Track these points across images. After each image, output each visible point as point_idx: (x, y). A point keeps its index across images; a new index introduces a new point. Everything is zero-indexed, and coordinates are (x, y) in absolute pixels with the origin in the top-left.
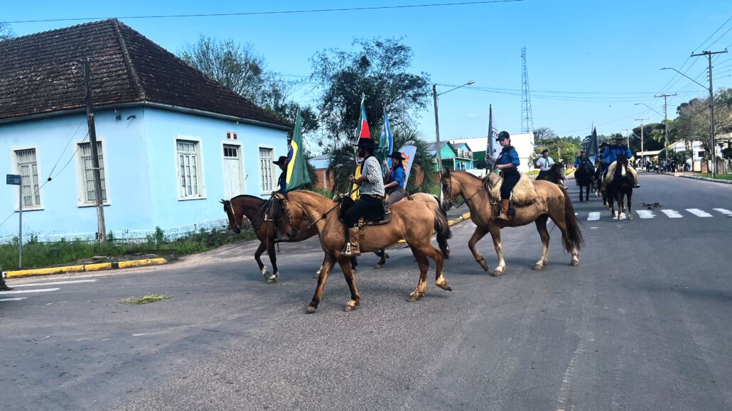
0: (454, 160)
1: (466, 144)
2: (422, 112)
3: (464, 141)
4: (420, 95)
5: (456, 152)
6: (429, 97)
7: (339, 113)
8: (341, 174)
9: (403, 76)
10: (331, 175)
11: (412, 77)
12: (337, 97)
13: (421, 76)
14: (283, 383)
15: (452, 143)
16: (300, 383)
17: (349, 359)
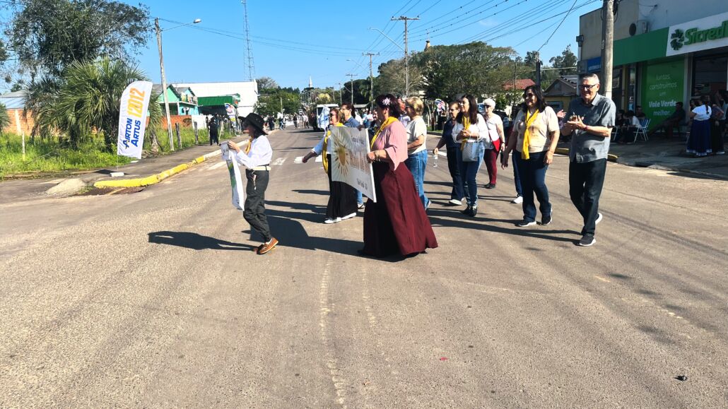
0: (178, 105)
1: (189, 89)
2: (141, 48)
3: (187, 85)
4: (139, 29)
5: (179, 96)
6: (149, 33)
7: (36, 41)
8: (42, 115)
9: (116, 6)
10: (29, 115)
11: (128, 7)
12: (33, 22)
13: (138, 8)
14: (26, 331)
15: (174, 86)
16: (47, 327)
17: (103, 298)
